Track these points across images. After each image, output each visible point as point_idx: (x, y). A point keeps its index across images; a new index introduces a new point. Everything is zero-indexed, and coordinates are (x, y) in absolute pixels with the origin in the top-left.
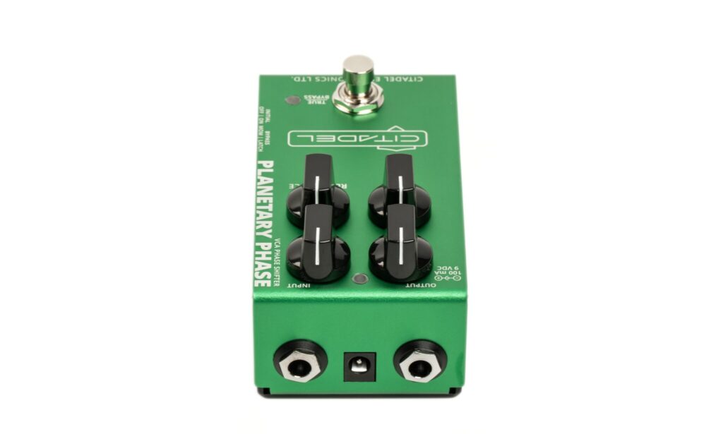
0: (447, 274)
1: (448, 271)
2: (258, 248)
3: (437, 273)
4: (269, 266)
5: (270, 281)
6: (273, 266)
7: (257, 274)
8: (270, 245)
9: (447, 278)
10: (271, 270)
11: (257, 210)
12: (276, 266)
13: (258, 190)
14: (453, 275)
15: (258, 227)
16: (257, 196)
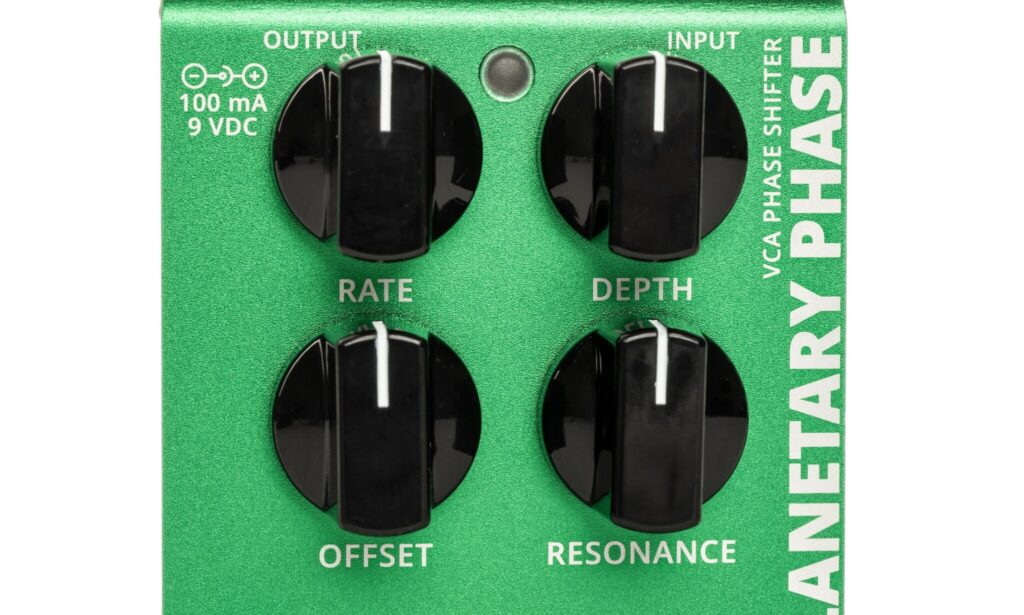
0: (225, 94)
1: (224, 112)
2: (834, 227)
3: (260, 102)
4: (799, 139)
5: (795, 64)
6: (785, 141)
7: (834, 104)
8: (798, 250)
9: (227, 76)
10: (793, 117)
11: (839, 428)
12: (772, 141)
13: (836, 531)
14: (206, 90)
15: (832, 337)
16: (838, 498)
